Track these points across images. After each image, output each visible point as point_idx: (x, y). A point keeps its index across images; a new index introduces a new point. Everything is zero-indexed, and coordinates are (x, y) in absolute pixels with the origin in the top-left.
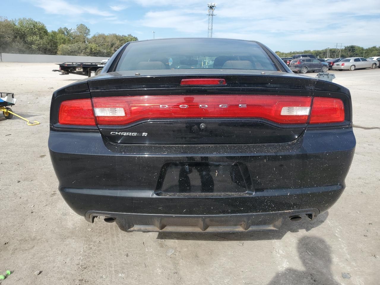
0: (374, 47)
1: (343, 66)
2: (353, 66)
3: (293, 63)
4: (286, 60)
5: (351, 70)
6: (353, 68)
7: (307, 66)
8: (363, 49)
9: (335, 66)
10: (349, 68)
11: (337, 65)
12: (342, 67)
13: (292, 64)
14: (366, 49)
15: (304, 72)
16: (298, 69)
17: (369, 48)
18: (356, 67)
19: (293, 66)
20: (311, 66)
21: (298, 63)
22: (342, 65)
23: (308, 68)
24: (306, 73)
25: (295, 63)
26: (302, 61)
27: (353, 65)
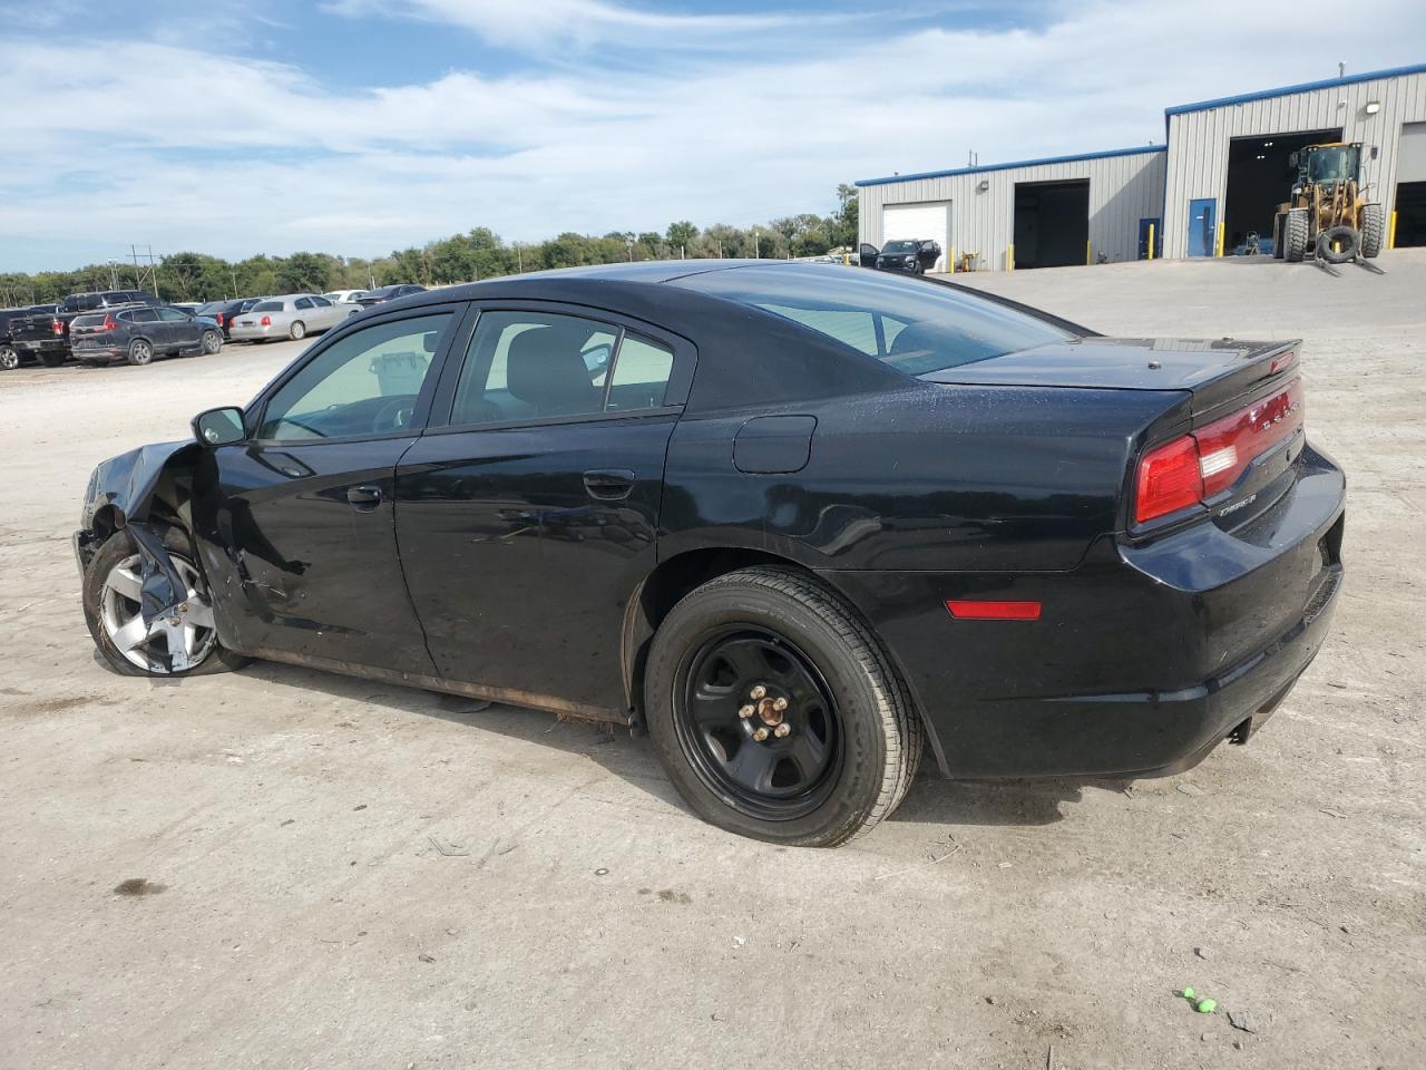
0: (259, 259)
1: (266, 328)
2: (298, 326)
3: (84, 328)
4: (48, 319)
5: (295, 339)
6: (299, 332)
7: (151, 336)
8: (225, 267)
9: (238, 328)
10: (287, 333)
11: (246, 323)
12: (266, 331)
13: (80, 332)
14: (237, 267)
15: (143, 360)
16: (113, 349)
17: (244, 262)
18: (310, 328)
19: (88, 339)
20: (161, 334)
21: (110, 326)
22: (265, 322)
23: (150, 340)
24: (147, 363)
25: (96, 328)
26: (121, 316)
27: (296, 322)
